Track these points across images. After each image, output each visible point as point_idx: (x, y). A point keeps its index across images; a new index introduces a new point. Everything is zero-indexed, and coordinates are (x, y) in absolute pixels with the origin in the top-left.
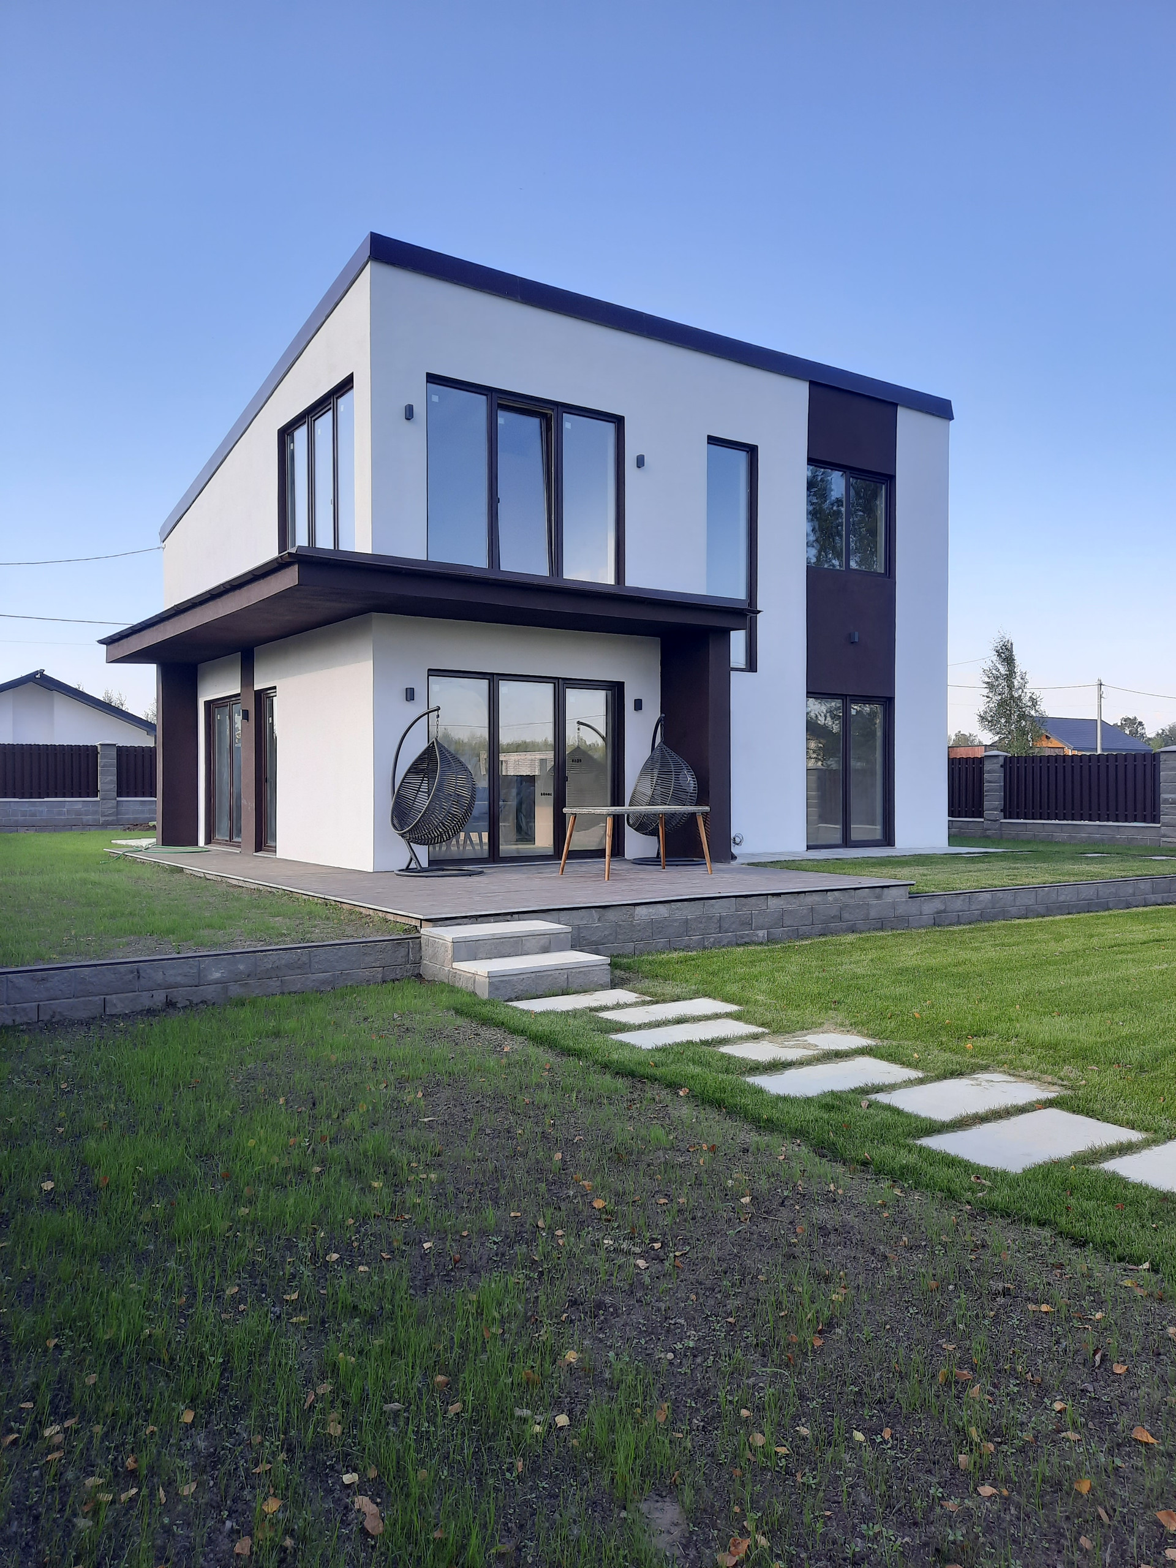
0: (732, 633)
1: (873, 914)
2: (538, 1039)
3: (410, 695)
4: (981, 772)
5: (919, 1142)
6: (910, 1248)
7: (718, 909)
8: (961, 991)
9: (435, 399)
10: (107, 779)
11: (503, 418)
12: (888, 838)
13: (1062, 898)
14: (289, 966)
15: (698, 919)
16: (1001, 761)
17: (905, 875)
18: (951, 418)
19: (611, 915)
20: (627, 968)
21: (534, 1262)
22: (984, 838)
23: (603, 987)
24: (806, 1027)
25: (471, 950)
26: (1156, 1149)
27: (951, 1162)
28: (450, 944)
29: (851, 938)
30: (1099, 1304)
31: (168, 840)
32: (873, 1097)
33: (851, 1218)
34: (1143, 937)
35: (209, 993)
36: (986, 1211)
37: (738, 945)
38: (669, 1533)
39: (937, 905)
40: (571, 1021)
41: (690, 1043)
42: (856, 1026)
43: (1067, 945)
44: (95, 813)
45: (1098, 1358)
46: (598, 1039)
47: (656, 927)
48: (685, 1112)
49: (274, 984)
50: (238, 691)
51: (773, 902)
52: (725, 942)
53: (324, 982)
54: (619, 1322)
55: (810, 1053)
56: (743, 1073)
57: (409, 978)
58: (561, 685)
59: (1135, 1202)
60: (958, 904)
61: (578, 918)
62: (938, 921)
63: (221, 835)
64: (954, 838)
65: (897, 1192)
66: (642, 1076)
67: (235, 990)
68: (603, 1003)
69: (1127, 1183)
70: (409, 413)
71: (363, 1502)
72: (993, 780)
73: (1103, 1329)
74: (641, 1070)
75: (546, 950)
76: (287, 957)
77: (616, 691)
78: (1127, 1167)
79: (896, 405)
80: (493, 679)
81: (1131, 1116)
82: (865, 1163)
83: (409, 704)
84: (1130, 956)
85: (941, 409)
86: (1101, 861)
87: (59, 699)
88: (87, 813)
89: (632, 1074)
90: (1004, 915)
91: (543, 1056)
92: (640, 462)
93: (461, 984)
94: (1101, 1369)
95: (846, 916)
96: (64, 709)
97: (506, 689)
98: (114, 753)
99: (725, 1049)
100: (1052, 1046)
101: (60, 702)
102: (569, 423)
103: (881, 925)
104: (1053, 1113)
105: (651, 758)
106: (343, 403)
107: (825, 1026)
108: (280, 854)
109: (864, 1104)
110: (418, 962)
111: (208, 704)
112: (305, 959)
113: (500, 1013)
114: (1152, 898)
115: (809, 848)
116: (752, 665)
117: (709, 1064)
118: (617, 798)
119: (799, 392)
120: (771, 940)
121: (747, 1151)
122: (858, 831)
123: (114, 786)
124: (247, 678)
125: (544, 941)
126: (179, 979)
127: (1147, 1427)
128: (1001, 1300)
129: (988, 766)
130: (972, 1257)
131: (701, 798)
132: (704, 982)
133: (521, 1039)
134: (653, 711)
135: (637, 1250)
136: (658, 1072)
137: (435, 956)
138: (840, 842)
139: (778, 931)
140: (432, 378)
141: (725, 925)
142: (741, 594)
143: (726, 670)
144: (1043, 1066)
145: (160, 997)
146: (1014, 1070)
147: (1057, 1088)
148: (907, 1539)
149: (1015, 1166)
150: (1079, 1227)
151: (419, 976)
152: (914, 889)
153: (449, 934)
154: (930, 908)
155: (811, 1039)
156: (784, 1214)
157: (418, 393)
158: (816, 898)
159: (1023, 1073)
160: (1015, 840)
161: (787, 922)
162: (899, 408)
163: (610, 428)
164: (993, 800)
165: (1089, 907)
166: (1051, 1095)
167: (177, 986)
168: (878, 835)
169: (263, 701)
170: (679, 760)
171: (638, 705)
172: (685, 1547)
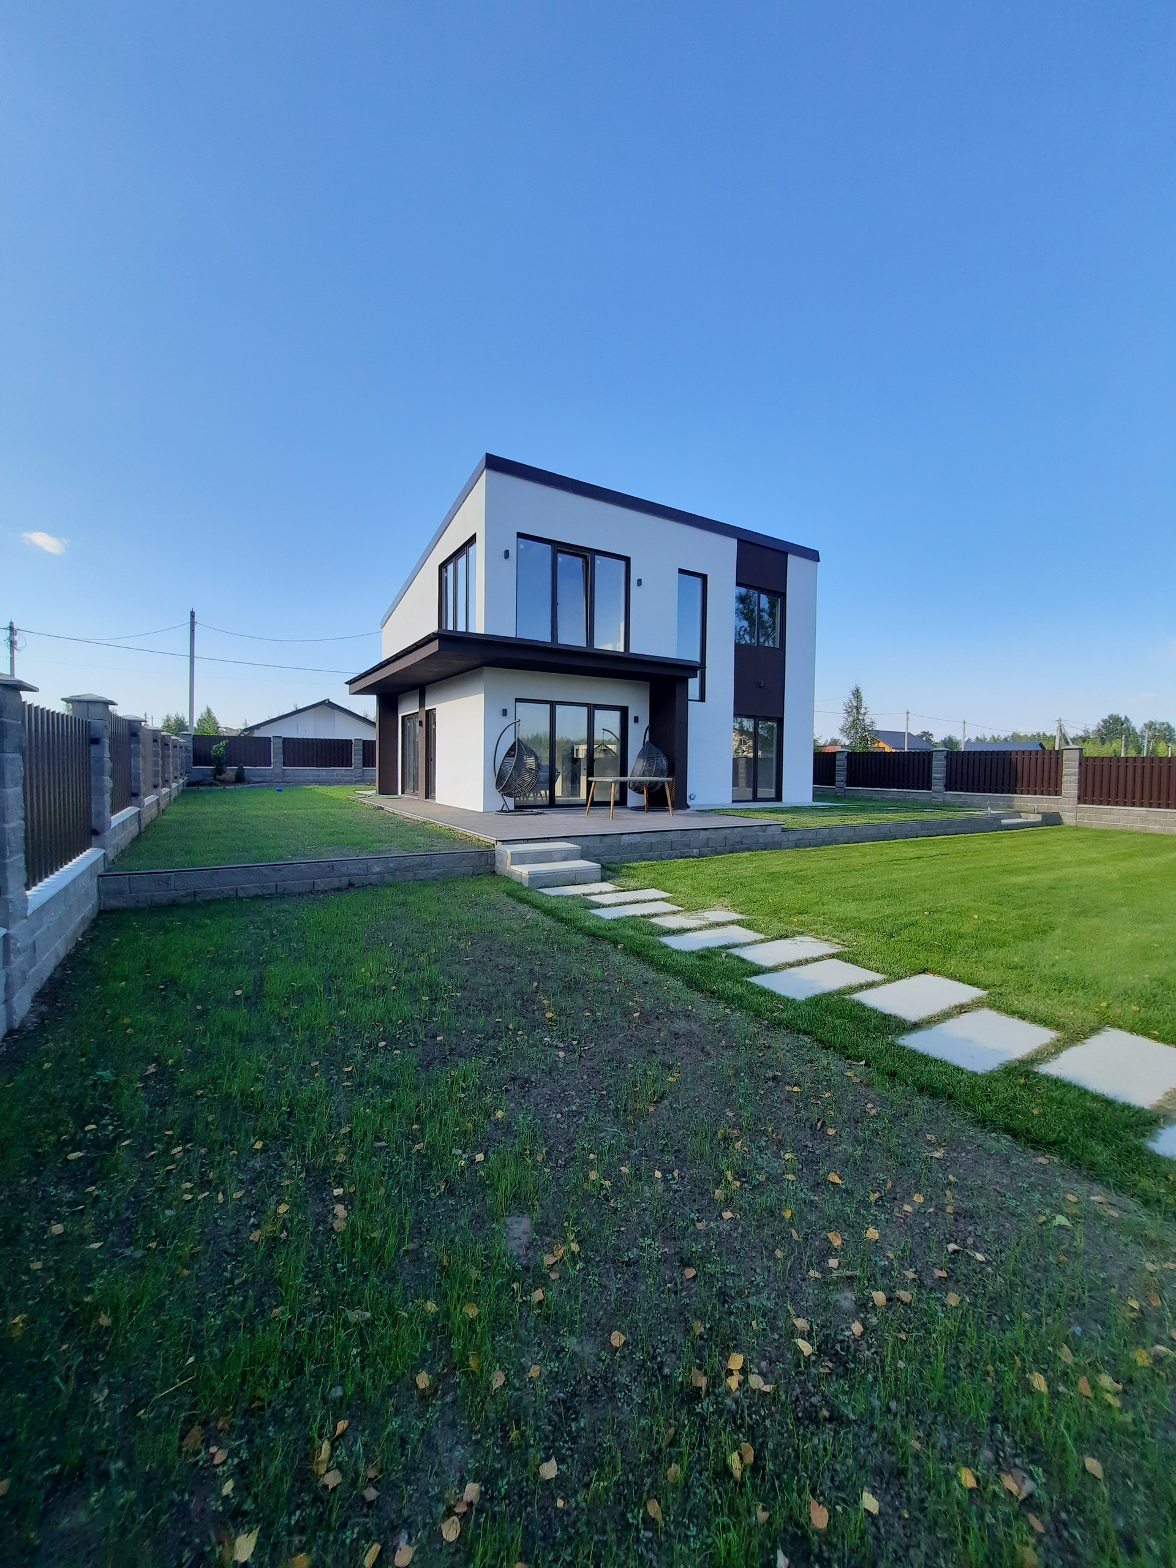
0: (690, 680)
1: (761, 840)
2: (548, 912)
3: (505, 712)
4: (835, 760)
5: (749, 979)
6: (726, 1048)
7: (670, 837)
8: (800, 886)
9: (522, 547)
10: (357, 757)
11: (561, 558)
12: (779, 797)
13: (869, 833)
14: (419, 865)
15: (658, 843)
16: (846, 754)
17: (782, 818)
18: (818, 560)
19: (606, 839)
20: (614, 870)
21: (498, 1052)
22: (836, 798)
23: (596, 881)
24: (704, 907)
25: (520, 859)
26: (889, 986)
27: (765, 992)
28: (509, 855)
29: (746, 854)
30: (828, 1088)
31: (382, 792)
32: (730, 951)
33: (695, 1027)
34: (912, 855)
35: (374, 879)
36: (776, 1024)
37: (682, 858)
38: (519, 1239)
39: (798, 836)
40: (570, 901)
41: (634, 916)
42: (734, 907)
43: (868, 859)
44: (351, 776)
45: (819, 1124)
46: (582, 913)
47: (633, 847)
48: (617, 958)
49: (410, 875)
50: (417, 710)
51: (702, 833)
52: (674, 856)
53: (438, 874)
54: (534, 1092)
55: (705, 923)
56: (659, 935)
57: (487, 873)
58: (592, 708)
59: (867, 1020)
60: (810, 835)
61: (585, 841)
62: (798, 845)
63: (408, 790)
64: (816, 796)
65: (728, 1011)
66: (599, 936)
67: (388, 878)
68: (592, 891)
69: (865, 1007)
70: (507, 554)
71: (340, 1209)
72: (841, 764)
73: (827, 1105)
74: (601, 933)
75: (565, 859)
76: (417, 860)
77: (624, 711)
78: (868, 998)
79: (786, 554)
80: (553, 704)
81: (879, 965)
82: (713, 993)
83: (504, 718)
84: (901, 867)
85: (813, 555)
86: (896, 811)
87: (337, 712)
88: (346, 776)
89: (594, 935)
90: (837, 842)
91: (548, 922)
92: (639, 582)
93: (514, 878)
94: (818, 1131)
95: (745, 841)
96: (340, 718)
97: (559, 709)
98: (361, 743)
99: (654, 920)
100: (843, 920)
101: (339, 716)
102: (599, 560)
103: (765, 847)
104: (835, 962)
105: (643, 749)
106: (471, 550)
107: (716, 907)
108: (437, 801)
109: (724, 955)
110: (493, 865)
111: (403, 717)
112: (428, 861)
113: (532, 896)
114: (921, 833)
115: (734, 801)
116: (702, 698)
117: (641, 929)
118: (624, 773)
119: (733, 544)
120: (701, 855)
121: (647, 983)
122: (762, 792)
123: (361, 761)
124: (422, 704)
125: (564, 855)
126: (356, 871)
127: (838, 1173)
128: (770, 1083)
129: (838, 757)
130: (760, 1054)
131: (671, 772)
132: (654, 879)
133: (537, 911)
134: (645, 722)
135: (562, 1045)
136: (608, 934)
137: (501, 862)
138: (751, 798)
139: (705, 850)
140: (520, 535)
141: (675, 846)
142: (697, 658)
143: (686, 700)
144: (835, 933)
145: (345, 881)
146: (817, 935)
147: (840, 946)
148: (666, 1250)
149: (801, 996)
150: (828, 1036)
151: (494, 872)
152: (786, 826)
153: (509, 849)
154: (793, 837)
155: (706, 914)
156: (657, 1025)
157: (512, 544)
158: (728, 831)
159: (822, 937)
160: (854, 799)
161: (710, 844)
162: (789, 556)
163: (623, 563)
164: (841, 776)
165: (885, 838)
166: (834, 951)
167: (355, 875)
168: (773, 795)
169: (430, 715)
170: (659, 751)
171: (636, 720)
172: (528, 1249)
